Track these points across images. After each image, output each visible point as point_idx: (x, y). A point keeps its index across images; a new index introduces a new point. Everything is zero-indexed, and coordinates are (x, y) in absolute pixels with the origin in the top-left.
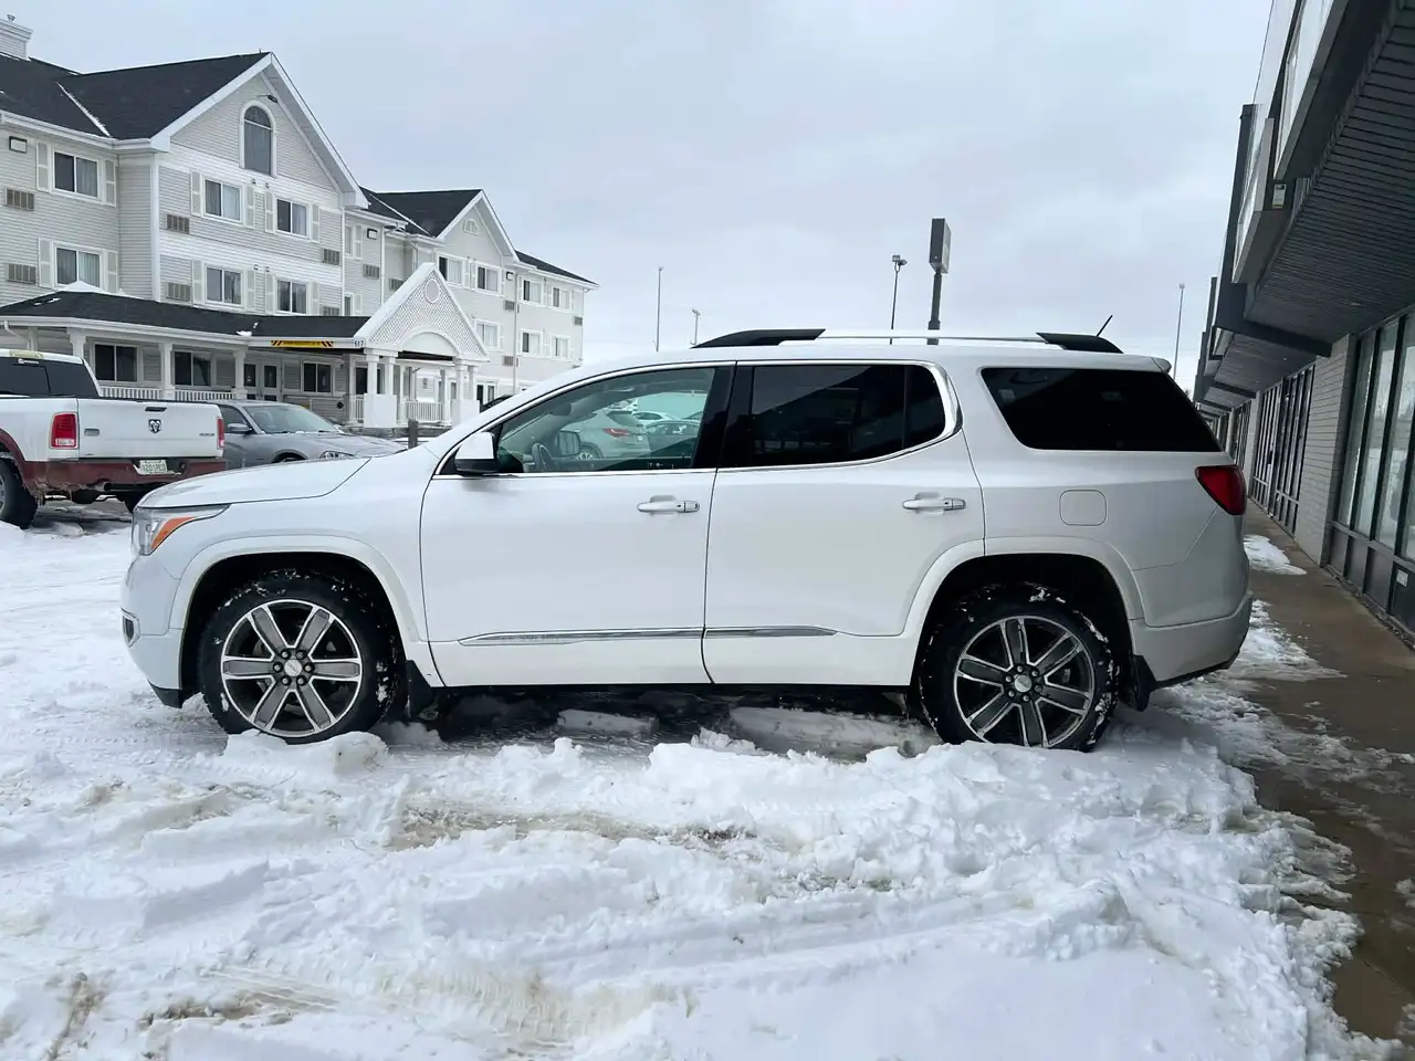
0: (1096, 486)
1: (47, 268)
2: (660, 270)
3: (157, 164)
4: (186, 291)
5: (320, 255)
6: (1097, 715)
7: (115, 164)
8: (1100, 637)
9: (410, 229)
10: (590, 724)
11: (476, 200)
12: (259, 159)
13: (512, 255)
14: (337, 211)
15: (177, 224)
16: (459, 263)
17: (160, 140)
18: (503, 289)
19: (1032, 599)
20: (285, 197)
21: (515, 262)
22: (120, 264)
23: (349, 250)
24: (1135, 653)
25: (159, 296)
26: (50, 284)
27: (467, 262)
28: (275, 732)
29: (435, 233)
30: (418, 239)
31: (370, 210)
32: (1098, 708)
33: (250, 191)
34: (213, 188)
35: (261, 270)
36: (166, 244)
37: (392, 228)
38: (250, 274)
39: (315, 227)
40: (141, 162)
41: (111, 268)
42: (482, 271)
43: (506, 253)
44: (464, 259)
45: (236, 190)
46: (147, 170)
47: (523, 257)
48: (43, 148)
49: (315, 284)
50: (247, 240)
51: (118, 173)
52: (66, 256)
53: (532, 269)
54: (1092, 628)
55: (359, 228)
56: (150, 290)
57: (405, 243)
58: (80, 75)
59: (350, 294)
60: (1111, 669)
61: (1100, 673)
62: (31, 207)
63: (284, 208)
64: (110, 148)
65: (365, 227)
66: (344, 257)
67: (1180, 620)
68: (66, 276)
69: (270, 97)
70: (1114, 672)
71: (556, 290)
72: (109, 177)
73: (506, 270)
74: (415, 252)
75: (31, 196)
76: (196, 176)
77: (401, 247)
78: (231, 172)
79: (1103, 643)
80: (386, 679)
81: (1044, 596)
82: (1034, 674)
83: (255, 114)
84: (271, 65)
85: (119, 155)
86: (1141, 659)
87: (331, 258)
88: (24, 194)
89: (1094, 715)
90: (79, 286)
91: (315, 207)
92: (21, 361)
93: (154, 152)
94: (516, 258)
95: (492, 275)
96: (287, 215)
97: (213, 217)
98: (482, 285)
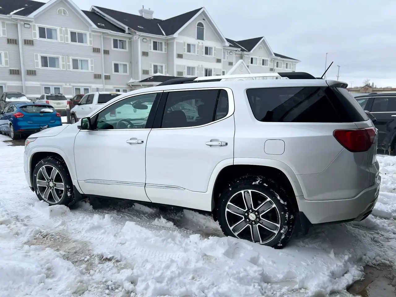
0: (282, 138)
1: (151, 70)
2: (327, 54)
3: (176, 41)
4: (181, 73)
5: (215, 60)
6: (281, 234)
7: (167, 42)
8: (282, 202)
9: (242, 50)
10: (140, 208)
11: (262, 39)
12: (200, 36)
13: (272, 55)
14: (220, 48)
15: (180, 56)
16: (257, 59)
17: (176, 35)
18: (270, 65)
19: (253, 183)
20: (207, 46)
21: (273, 57)
22: (168, 67)
23: (224, 58)
24: (300, 210)
25: (175, 76)
26: (152, 74)
27: (259, 58)
28: (48, 201)
29: (249, 51)
30: (245, 53)
31: (230, 46)
32: (282, 231)
33: (198, 45)
34: (189, 45)
35: (200, 66)
36: (177, 62)
37: (236, 51)
38: (198, 68)
39: (215, 53)
40: (171, 41)
41: (165, 69)
42: (263, 60)
43: (271, 54)
44: (258, 57)
45: (194, 45)
46: (173, 43)
47: (276, 55)
48: (150, 40)
49: (214, 69)
50: (197, 58)
51: (167, 44)
52: (155, 67)
53: (279, 58)
54: (279, 198)
55: (227, 52)
56: (173, 73)
57: (241, 55)
58: (163, 21)
59: (224, 70)
60: (287, 216)
61: (283, 217)
62: (148, 55)
63: (206, 48)
64: (165, 38)
65: (229, 51)
66: (222, 60)
67: (321, 198)
68: (156, 72)
69: (203, 19)
70: (289, 217)
71: (287, 64)
72: (165, 46)
73: (271, 59)
74: (244, 57)
75: (148, 53)
76: (185, 43)
77: (240, 56)
78: (193, 40)
79: (284, 204)
80: (69, 190)
81: (259, 183)
82: (256, 213)
83: (200, 25)
84: (204, 11)
85: (167, 40)
86: (302, 213)
87: (219, 61)
88: (146, 52)
89: (280, 234)
90: (158, 74)
91: (215, 48)
92: (112, 95)
93: (174, 38)
94: (274, 55)
95: (267, 62)
96: (207, 51)
97: (189, 53)
98: (263, 64)
